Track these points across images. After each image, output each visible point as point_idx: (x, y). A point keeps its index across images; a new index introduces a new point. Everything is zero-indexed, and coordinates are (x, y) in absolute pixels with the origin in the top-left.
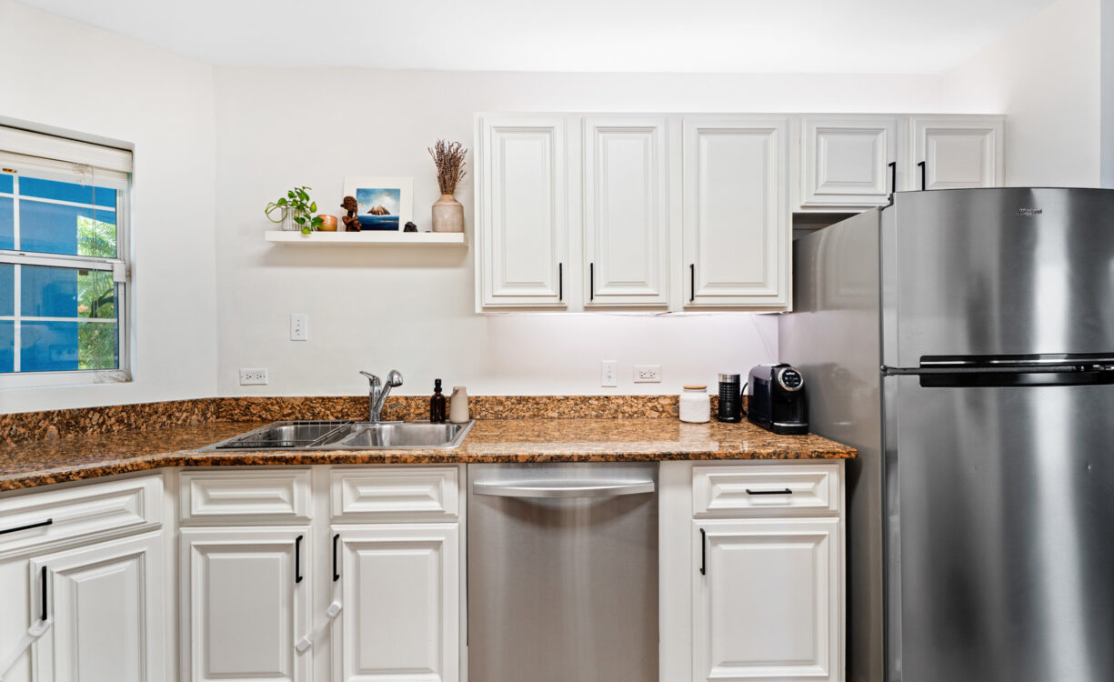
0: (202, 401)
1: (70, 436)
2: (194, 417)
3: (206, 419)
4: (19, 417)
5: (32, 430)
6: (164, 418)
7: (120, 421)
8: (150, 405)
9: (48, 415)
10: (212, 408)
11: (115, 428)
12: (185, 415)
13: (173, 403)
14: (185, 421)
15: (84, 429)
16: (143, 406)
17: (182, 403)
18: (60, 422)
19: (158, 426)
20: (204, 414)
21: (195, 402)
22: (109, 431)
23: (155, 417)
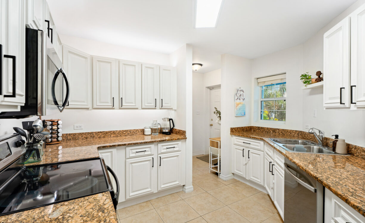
0: (298, 131)
1: (274, 133)
2: (296, 135)
3: (299, 136)
4: (267, 128)
5: (269, 131)
6: (290, 134)
7: (281, 132)
8: (287, 130)
9: (271, 129)
10: (300, 133)
11: (281, 133)
12: (294, 134)
13: (291, 130)
14: (294, 135)
15: (276, 132)
16: (286, 130)
17: (293, 131)
18: (272, 130)
19: (288, 135)
20: (298, 135)
21: (296, 131)
22: (280, 134)
23: (288, 133)
